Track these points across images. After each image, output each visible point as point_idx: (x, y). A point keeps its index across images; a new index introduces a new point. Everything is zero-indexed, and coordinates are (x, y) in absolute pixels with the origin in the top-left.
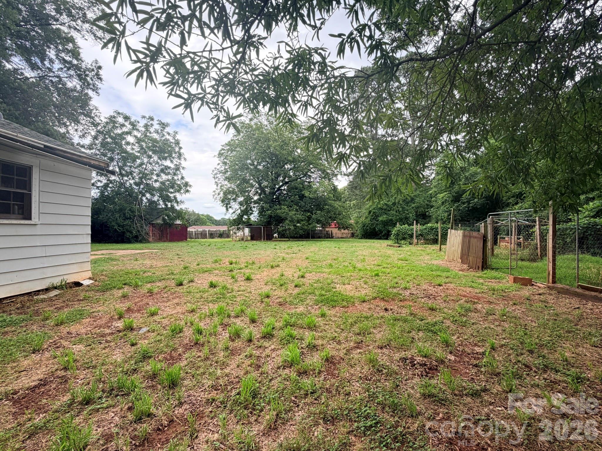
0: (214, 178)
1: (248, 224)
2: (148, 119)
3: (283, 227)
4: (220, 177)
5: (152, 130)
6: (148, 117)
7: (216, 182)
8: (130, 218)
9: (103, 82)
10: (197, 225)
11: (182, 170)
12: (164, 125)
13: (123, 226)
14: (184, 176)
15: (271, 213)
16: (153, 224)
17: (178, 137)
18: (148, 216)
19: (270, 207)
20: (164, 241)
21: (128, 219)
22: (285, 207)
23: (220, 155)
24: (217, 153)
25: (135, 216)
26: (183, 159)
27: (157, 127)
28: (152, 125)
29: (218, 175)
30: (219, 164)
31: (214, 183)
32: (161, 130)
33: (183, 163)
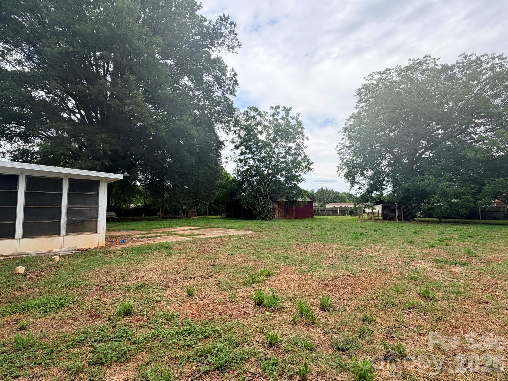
0: (339, 153)
1: (379, 201)
2: (275, 109)
3: (428, 203)
4: (345, 152)
5: (279, 117)
6: (275, 107)
7: (340, 157)
8: (257, 197)
9: (239, 86)
10: (336, 202)
11: (304, 149)
12: (288, 111)
13: (250, 204)
14: (307, 154)
15: (409, 186)
16: (278, 202)
17: (300, 118)
18: (273, 195)
19: (407, 178)
20: (290, 218)
21: (254, 197)
22: (431, 177)
23: (346, 129)
24: (341, 129)
25: (261, 195)
26: (305, 139)
27: (282, 113)
28: (279, 113)
29: (343, 150)
30: (343, 139)
31: (338, 159)
32: (286, 115)
33: (306, 142)
